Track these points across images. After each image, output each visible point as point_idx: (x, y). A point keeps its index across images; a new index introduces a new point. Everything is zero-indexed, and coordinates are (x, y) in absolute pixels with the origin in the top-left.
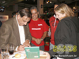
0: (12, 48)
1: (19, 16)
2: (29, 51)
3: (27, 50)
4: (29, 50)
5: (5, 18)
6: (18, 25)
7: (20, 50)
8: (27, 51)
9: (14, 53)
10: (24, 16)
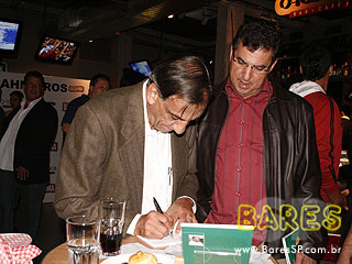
0: (114, 224)
1: (154, 88)
2: (200, 244)
3: (191, 236)
4: (201, 240)
5: (74, 89)
6: (147, 126)
7: (148, 233)
8: (192, 243)
9: (122, 247)
10: (174, 97)
